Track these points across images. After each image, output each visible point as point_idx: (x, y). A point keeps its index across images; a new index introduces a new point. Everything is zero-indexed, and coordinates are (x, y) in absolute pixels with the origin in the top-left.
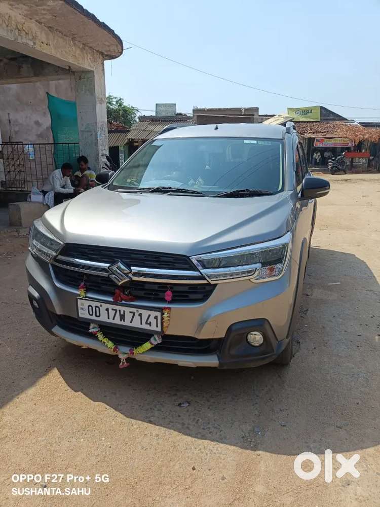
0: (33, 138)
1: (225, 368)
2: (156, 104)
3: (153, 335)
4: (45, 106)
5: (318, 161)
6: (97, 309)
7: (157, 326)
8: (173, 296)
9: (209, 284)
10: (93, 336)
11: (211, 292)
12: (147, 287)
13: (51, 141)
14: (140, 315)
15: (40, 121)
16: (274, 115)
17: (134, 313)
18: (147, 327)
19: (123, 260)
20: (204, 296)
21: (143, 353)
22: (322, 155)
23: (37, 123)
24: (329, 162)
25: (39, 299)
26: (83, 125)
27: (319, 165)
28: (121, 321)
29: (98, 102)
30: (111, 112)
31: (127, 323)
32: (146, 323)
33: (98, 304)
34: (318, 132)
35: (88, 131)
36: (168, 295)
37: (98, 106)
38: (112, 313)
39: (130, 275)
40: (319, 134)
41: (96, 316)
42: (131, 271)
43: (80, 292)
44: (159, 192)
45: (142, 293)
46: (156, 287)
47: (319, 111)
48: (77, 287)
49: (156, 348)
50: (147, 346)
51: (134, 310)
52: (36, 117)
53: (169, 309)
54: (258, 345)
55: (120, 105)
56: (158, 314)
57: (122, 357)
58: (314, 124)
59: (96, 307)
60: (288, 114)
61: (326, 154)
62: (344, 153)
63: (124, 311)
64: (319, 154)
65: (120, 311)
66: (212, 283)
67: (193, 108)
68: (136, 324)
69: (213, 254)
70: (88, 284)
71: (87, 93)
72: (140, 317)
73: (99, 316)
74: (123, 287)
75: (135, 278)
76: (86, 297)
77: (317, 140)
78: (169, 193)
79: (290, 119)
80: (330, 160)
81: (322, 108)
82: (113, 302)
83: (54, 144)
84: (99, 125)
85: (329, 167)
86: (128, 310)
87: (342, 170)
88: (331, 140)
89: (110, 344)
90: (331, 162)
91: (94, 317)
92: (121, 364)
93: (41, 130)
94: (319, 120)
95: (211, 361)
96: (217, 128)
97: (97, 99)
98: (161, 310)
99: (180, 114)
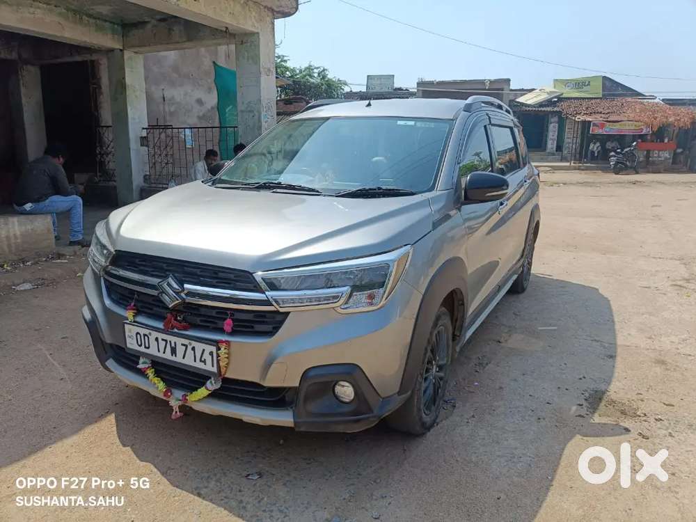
0: (193, 121)
1: (303, 429)
2: (368, 76)
3: (210, 378)
4: (211, 80)
5: (596, 155)
6: (146, 337)
7: (213, 366)
8: (234, 326)
9: (277, 312)
10: (142, 373)
11: (282, 322)
12: (203, 311)
13: (217, 124)
14: (193, 349)
15: (203, 100)
16: (533, 90)
17: (186, 346)
18: (201, 366)
19: (176, 275)
20: (274, 328)
21: (199, 400)
22: (603, 146)
23: (200, 102)
24: (612, 156)
25: (90, 322)
26: (243, 103)
27: (597, 159)
28: (172, 355)
29: (263, 73)
30: (311, 87)
31: (178, 359)
32: (201, 361)
33: (147, 331)
34: (598, 113)
35: (250, 111)
36: (228, 325)
37: (263, 78)
38: (162, 344)
39: (183, 295)
40: (598, 116)
41: (145, 347)
42: (183, 289)
43: (129, 314)
44: (266, 188)
45: (198, 320)
46: (214, 313)
47: (600, 84)
48: (126, 307)
49: (214, 395)
50: (202, 392)
51: (186, 342)
52: (199, 94)
53: (228, 343)
54: (347, 401)
55: (324, 77)
56: (213, 349)
57: (174, 404)
58: (593, 101)
59: (145, 335)
60: (555, 87)
61: (609, 145)
62: (635, 143)
63: (175, 343)
64: (598, 144)
65: (170, 342)
66: (282, 310)
67: (417, 81)
68: (189, 361)
69: (286, 270)
70: (139, 304)
71: (250, 61)
72: (193, 352)
73: (148, 348)
74: (175, 311)
75: (190, 300)
76: (134, 322)
77: (594, 125)
78: (274, 190)
79: (557, 94)
80: (613, 153)
81: (605, 78)
82: (163, 330)
83: (220, 127)
84: (264, 103)
85: (611, 163)
86: (180, 341)
87: (631, 168)
88: (615, 124)
89: (161, 386)
90: (615, 156)
91: (142, 349)
92: (174, 413)
93: (203, 110)
94: (601, 96)
95: (283, 418)
96: (369, 105)
97: (262, 70)
98: (216, 343)
99: (400, 89)
